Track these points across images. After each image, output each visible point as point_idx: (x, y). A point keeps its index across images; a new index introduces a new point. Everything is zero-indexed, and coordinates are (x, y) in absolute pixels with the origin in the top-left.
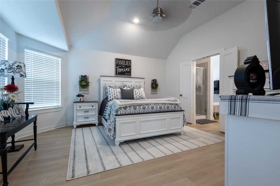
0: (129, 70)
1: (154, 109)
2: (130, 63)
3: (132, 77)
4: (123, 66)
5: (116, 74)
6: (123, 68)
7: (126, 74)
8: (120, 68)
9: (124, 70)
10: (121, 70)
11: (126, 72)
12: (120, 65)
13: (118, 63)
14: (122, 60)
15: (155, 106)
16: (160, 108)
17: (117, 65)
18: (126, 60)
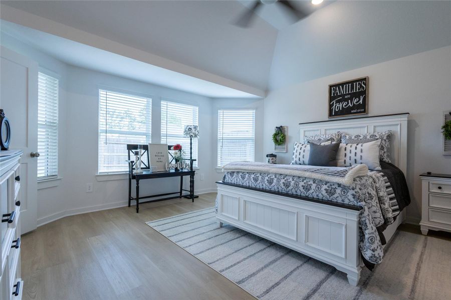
0: (361, 101)
1: (273, 185)
2: (365, 85)
3: (369, 115)
4: (346, 97)
5: (330, 115)
6: (346, 100)
7: (352, 112)
8: (338, 102)
9: (348, 103)
10: (341, 105)
11: (354, 107)
12: (340, 96)
13: (334, 94)
14: (342, 84)
15: (276, 179)
16: (287, 185)
17: (331, 99)
18: (352, 82)
